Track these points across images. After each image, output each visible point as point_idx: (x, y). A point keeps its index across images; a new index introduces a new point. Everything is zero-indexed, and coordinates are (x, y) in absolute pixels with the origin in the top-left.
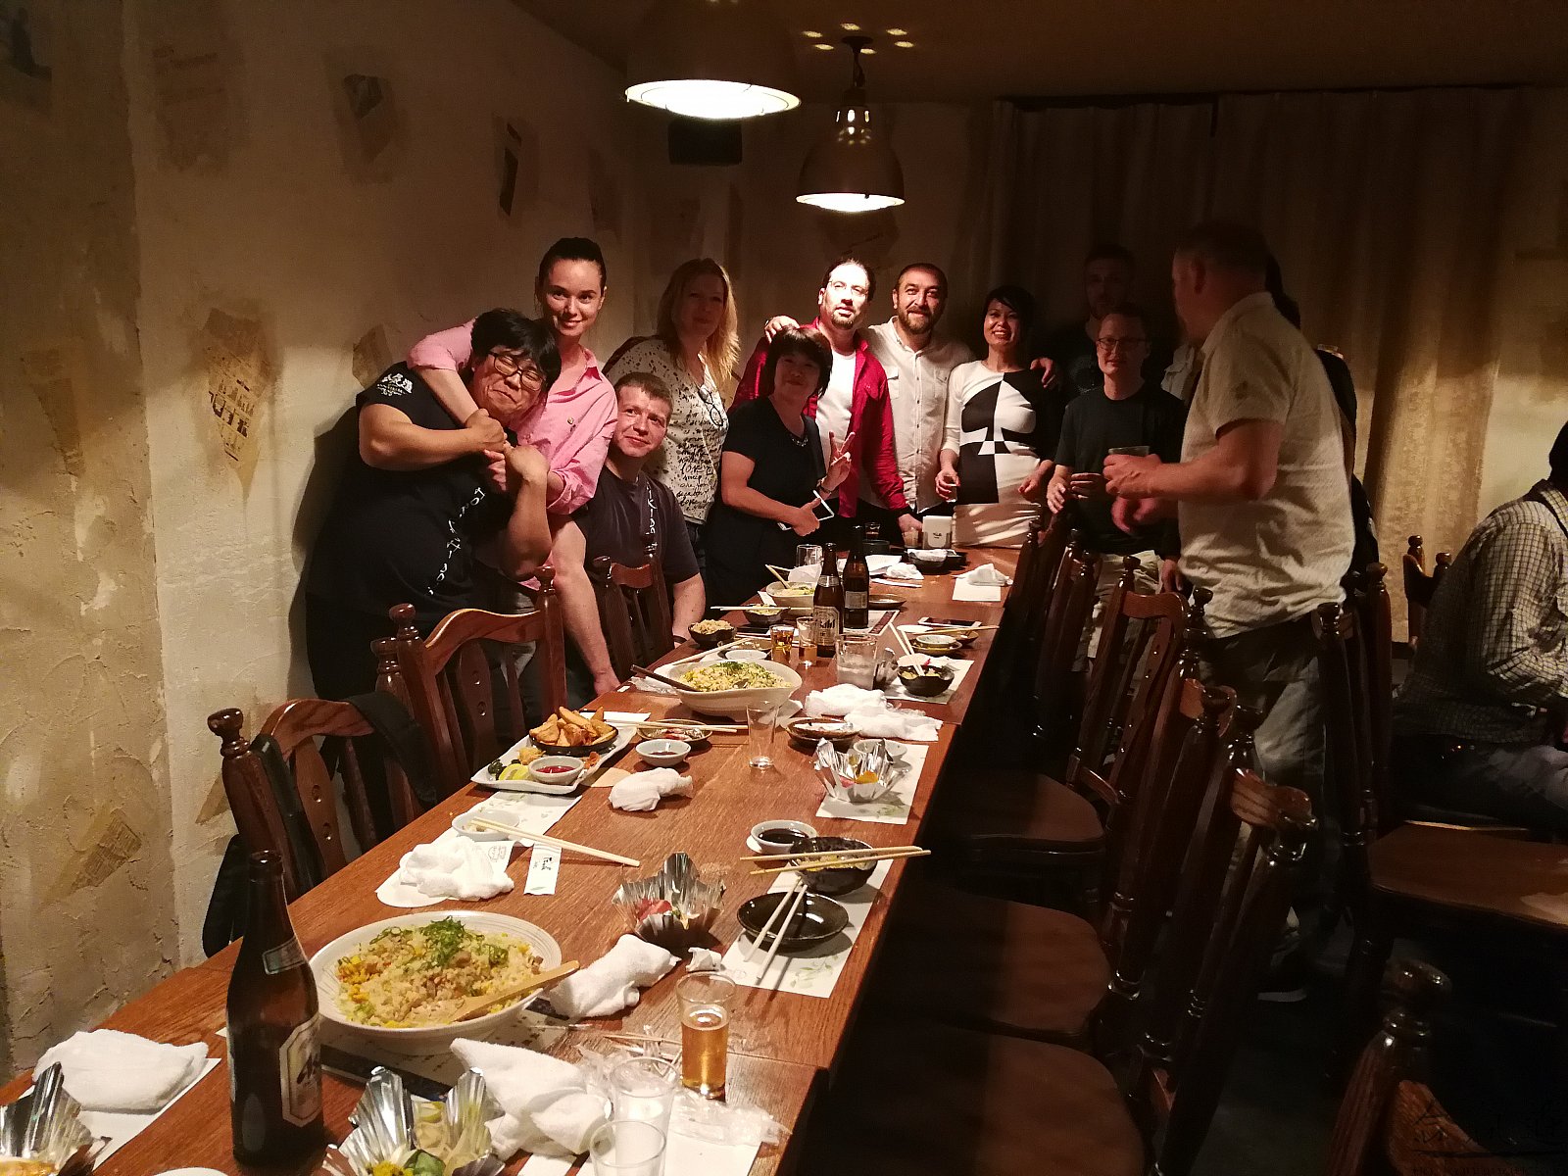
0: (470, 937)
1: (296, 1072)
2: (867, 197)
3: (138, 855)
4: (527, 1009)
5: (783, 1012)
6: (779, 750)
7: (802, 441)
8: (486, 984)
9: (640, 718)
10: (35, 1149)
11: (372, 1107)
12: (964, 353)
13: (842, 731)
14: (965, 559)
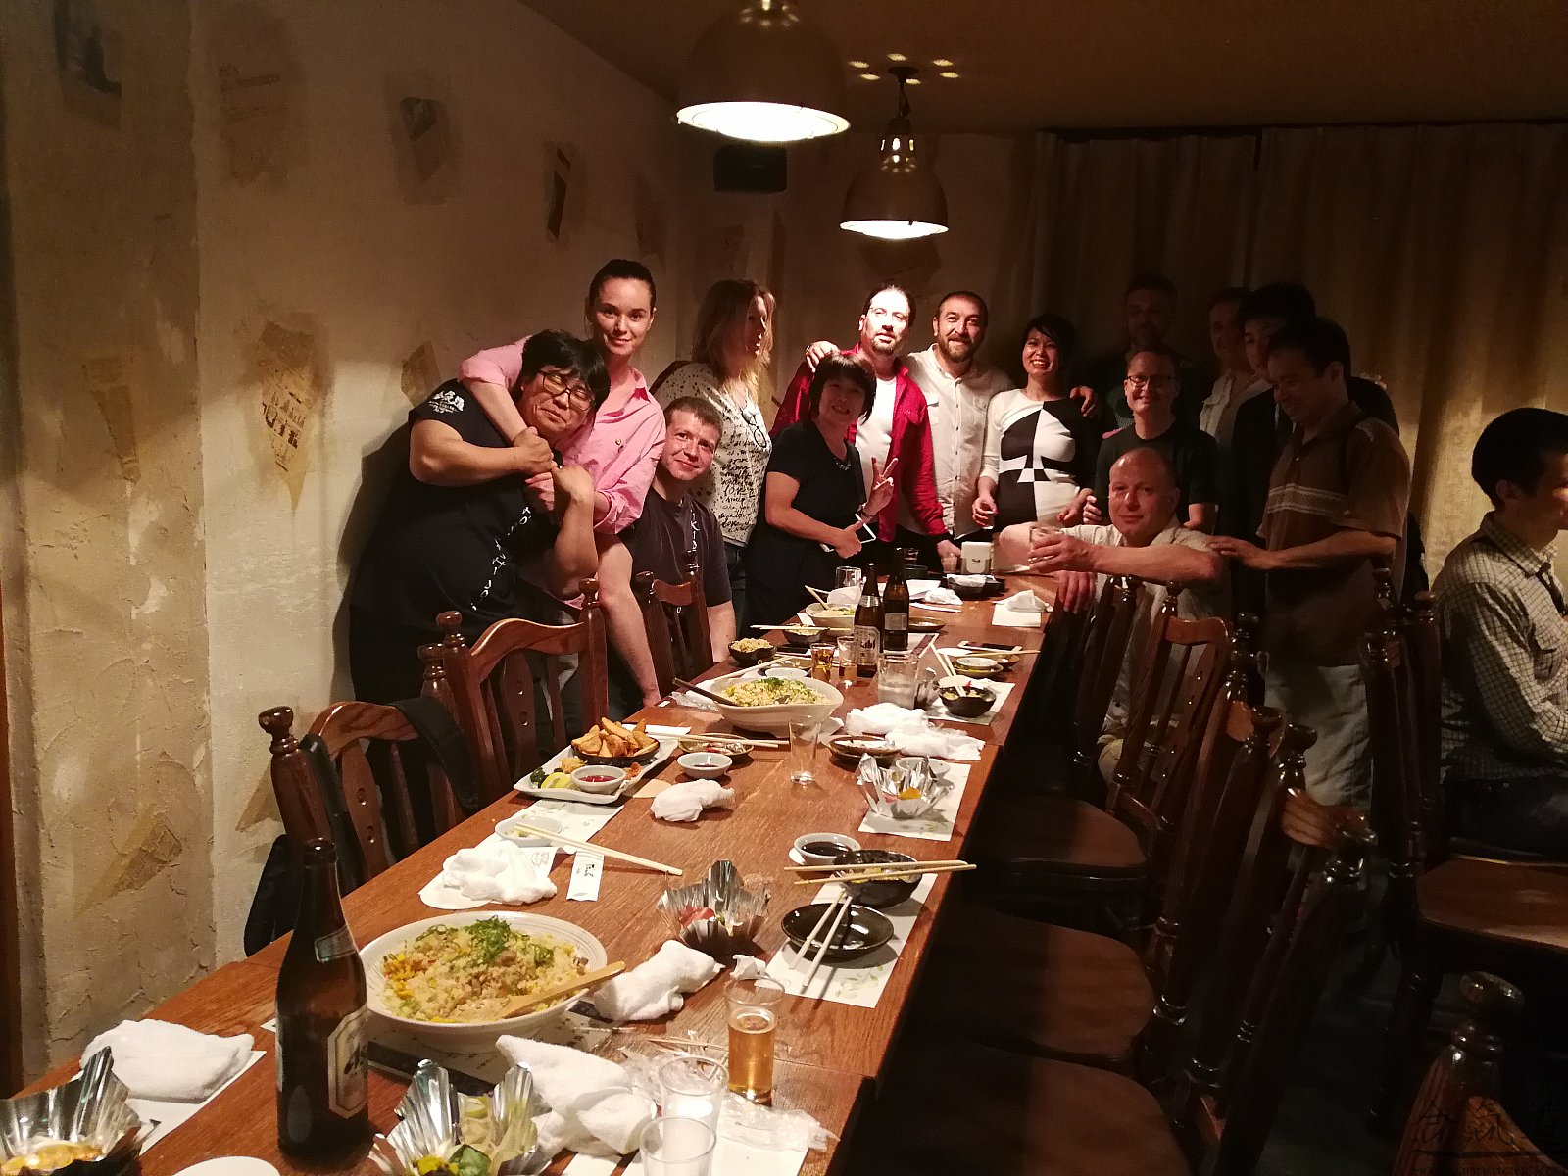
0: (516, 937)
1: (343, 1063)
2: (911, 224)
3: (179, 859)
4: (570, 1010)
5: (828, 1021)
6: (820, 766)
7: (845, 465)
8: (531, 983)
9: (681, 732)
10: (84, 1132)
11: (419, 1101)
12: (1005, 381)
13: (884, 748)
14: (1004, 585)
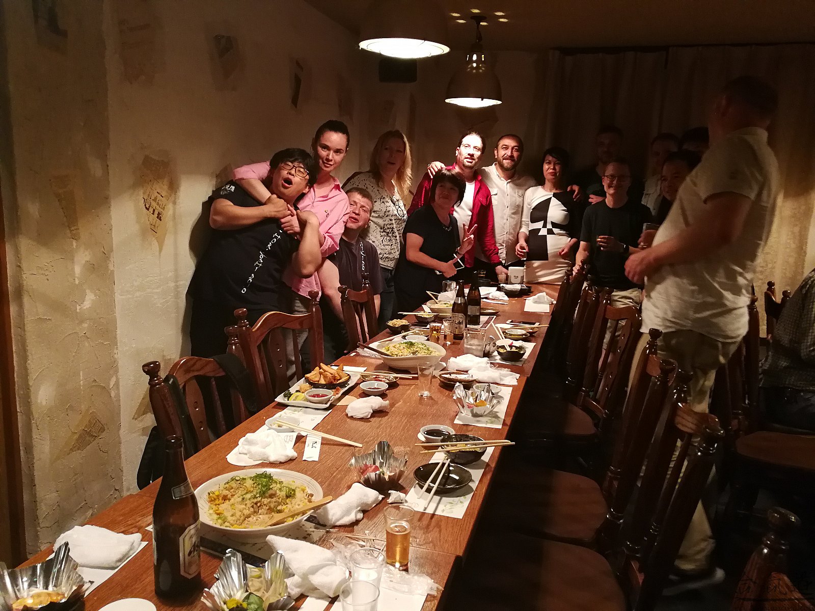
0: (276, 483)
1: (187, 550)
2: (482, 100)
3: (103, 435)
4: (305, 520)
5: (438, 525)
6: (434, 388)
7: (449, 227)
8: (284, 507)
9: (361, 370)
10: (55, 586)
11: (226, 570)
12: (532, 182)
13: (467, 379)
14: (530, 290)
